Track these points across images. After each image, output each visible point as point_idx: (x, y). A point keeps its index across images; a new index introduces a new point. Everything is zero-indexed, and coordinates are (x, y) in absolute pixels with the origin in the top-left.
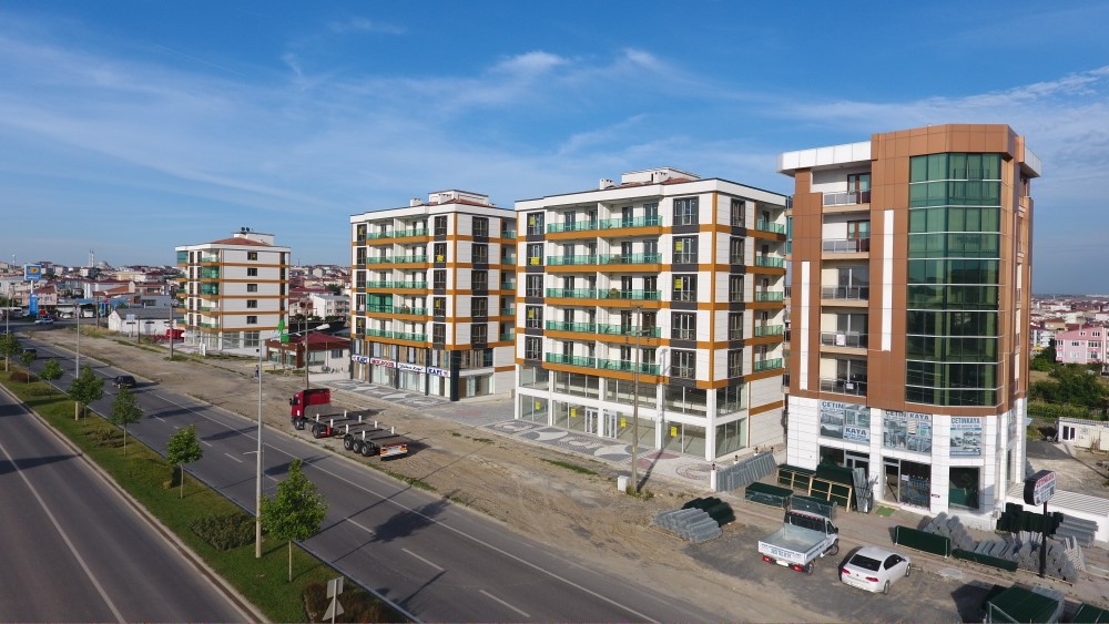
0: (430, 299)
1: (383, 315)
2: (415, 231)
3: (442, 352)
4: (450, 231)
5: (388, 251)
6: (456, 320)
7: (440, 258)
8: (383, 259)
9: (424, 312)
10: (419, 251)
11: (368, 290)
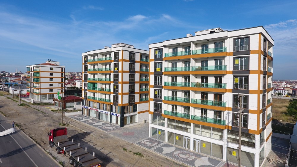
0: (112, 85)
1: (94, 91)
2: (106, 58)
3: (117, 106)
4: (120, 58)
5: (96, 66)
6: (123, 94)
7: (116, 69)
8: (94, 69)
9: (110, 90)
10: (108, 66)
11: (88, 81)
